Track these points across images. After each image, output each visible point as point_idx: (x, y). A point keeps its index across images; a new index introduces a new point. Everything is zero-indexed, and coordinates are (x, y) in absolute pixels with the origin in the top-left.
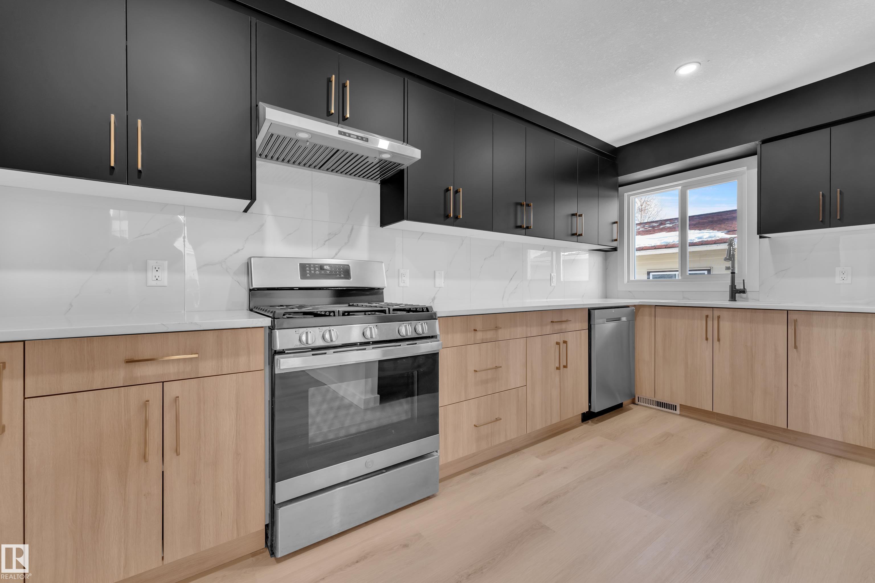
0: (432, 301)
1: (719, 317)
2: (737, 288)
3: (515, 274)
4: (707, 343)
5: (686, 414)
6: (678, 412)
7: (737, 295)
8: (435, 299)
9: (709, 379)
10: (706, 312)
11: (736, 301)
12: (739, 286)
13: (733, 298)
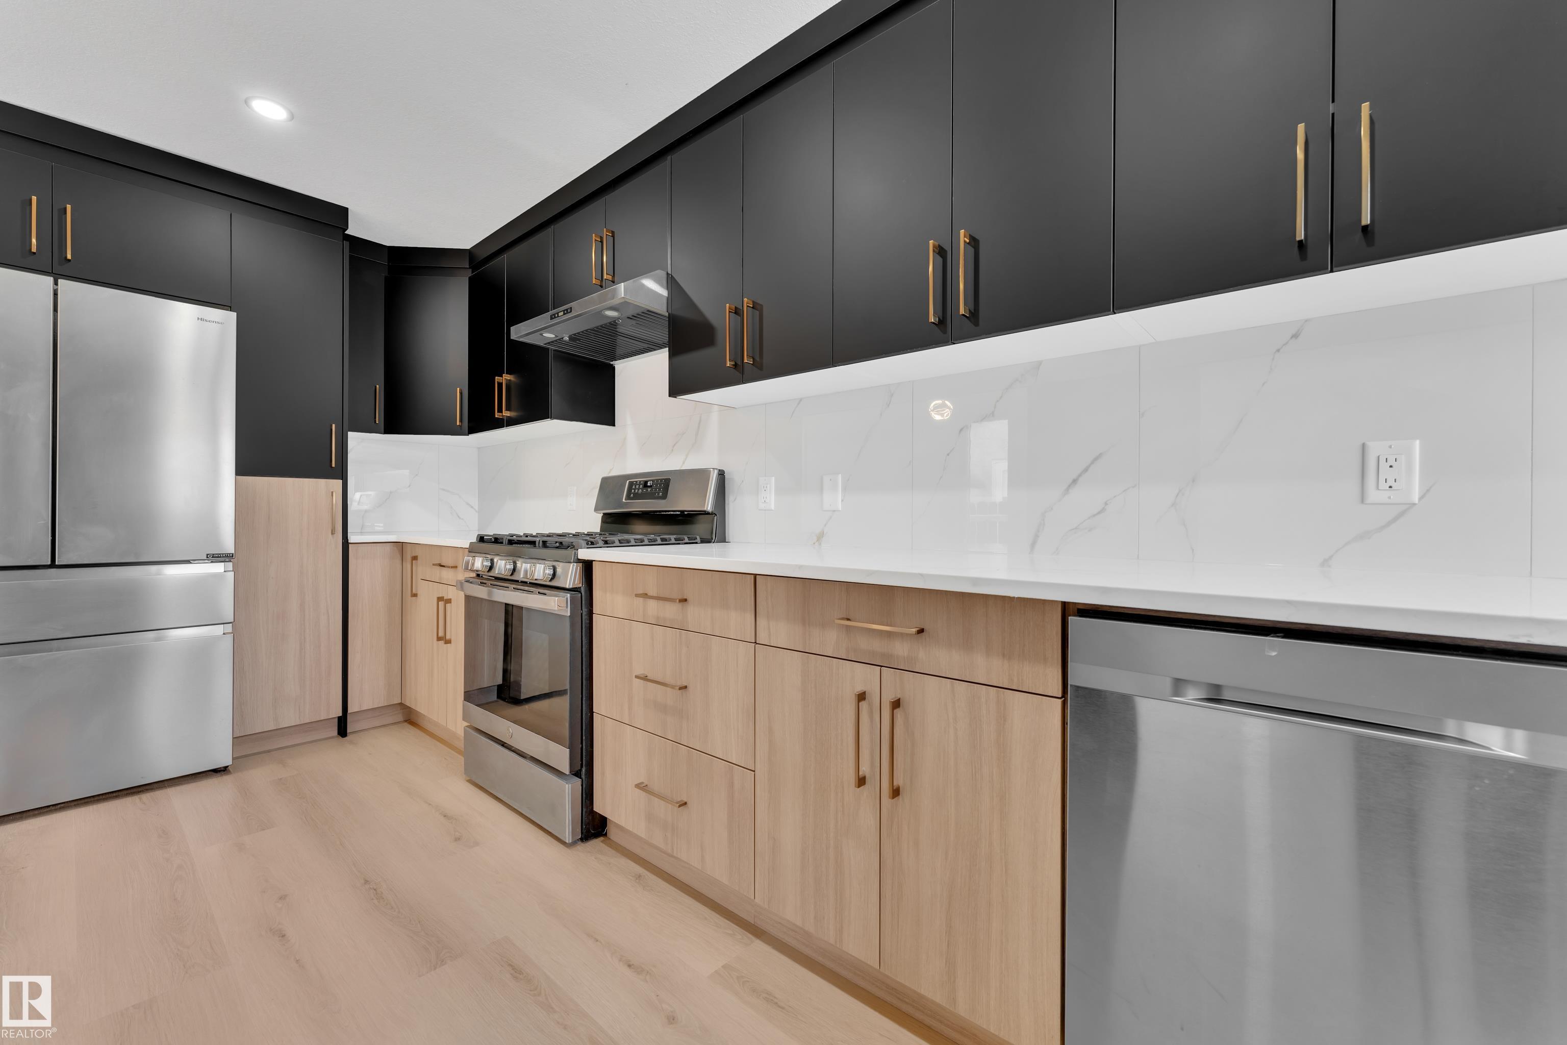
0: (818, 540)
3: (1092, 463)
8: (823, 537)
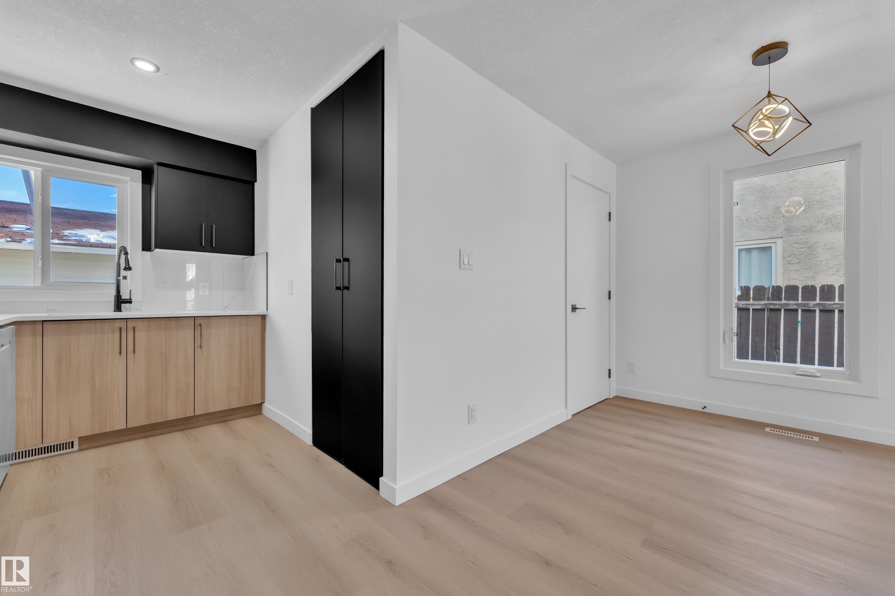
1: (134, 328)
2: (122, 298)
4: (120, 357)
5: (88, 446)
6: (76, 447)
7: (122, 305)
9: (123, 395)
10: (118, 324)
11: (121, 311)
12: (125, 296)
13: (118, 308)
